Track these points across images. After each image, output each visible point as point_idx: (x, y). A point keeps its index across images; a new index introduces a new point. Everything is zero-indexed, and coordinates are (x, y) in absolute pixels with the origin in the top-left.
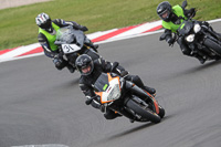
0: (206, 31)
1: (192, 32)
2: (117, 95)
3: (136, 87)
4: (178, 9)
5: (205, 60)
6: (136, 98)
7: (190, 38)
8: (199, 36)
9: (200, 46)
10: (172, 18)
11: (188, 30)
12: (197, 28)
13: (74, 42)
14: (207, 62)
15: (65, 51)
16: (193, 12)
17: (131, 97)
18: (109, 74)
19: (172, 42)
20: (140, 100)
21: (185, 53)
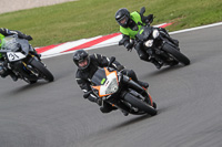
0: (164, 37)
1: (150, 37)
2: (115, 88)
3: (132, 81)
4: (136, 16)
5: (161, 66)
6: (132, 92)
7: (149, 43)
8: (157, 42)
9: (158, 51)
10: (130, 24)
11: (146, 35)
12: (155, 34)
13: (20, 50)
14: (163, 67)
15: (10, 59)
16: (151, 18)
17: (128, 91)
18: (106, 69)
19: (130, 47)
20: (137, 94)
21: (142, 58)
